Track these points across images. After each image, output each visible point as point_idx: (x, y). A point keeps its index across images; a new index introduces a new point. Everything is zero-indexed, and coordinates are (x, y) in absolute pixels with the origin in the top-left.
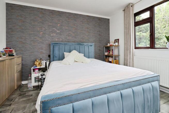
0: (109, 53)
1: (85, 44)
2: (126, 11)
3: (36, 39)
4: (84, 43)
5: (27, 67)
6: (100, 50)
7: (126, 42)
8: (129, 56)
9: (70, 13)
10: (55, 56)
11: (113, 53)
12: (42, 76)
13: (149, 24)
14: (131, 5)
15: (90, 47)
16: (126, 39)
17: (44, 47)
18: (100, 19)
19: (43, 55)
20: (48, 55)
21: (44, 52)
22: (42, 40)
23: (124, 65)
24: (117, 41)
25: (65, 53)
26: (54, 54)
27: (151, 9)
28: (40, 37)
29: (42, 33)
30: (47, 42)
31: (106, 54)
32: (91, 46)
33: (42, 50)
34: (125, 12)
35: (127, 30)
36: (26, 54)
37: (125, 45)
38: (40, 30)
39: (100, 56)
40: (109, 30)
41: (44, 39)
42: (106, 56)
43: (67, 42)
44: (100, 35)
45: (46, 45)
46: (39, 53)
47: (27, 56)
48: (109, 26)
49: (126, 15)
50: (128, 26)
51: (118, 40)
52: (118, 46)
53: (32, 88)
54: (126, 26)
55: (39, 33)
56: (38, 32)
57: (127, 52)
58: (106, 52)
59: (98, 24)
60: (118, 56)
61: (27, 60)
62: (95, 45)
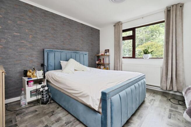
0: (100, 61)
1: (81, 52)
2: (116, 26)
3: (23, 44)
4: (79, 52)
5: (10, 80)
6: (92, 59)
7: (116, 53)
8: (119, 64)
9: (65, 17)
10: (50, 65)
11: (104, 61)
12: (44, 88)
13: (132, 40)
14: (121, 23)
15: (84, 55)
16: (116, 50)
17: (34, 54)
18: (92, 29)
19: (34, 64)
20: (41, 64)
21: (35, 60)
22: (32, 45)
23: (114, 70)
24: (107, 51)
25: (61, 61)
26: (49, 63)
27: (133, 29)
28: (29, 41)
29: (31, 36)
30: (38, 48)
31: (97, 62)
32: (86, 54)
33: (32, 58)
34: (115, 28)
35: (117, 43)
36: (9, 63)
37: (115, 55)
38: (29, 32)
39: (92, 64)
40: (99, 40)
41: (34, 44)
42: (97, 64)
43: (62, 50)
44: (92, 44)
45: (38, 52)
46: (28, 62)
47: (10, 65)
48: (99, 37)
49: (116, 30)
50: (118, 40)
51: (109, 50)
52: (109, 56)
53: (27, 104)
54: (116, 40)
55: (28, 36)
56: (26, 34)
57: (117, 61)
58: (97, 61)
59: (90, 33)
60: (109, 64)
61: (10, 71)
62: (88, 54)
